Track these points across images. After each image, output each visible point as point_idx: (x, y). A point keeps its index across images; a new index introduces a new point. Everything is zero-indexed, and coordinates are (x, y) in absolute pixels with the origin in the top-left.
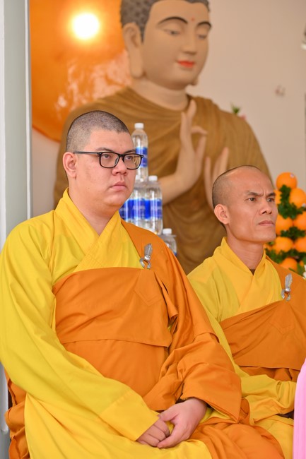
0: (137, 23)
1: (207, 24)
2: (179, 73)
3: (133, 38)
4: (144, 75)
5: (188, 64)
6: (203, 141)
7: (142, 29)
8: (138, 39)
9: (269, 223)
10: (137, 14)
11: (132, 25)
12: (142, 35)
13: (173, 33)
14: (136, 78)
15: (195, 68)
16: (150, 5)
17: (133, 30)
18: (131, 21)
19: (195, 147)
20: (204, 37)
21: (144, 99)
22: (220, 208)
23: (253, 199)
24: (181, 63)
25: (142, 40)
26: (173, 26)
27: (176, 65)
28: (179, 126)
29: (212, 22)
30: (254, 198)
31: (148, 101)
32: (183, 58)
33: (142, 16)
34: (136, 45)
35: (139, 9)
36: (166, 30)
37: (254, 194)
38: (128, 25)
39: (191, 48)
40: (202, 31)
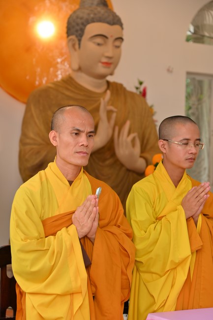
0: (77, 36)
1: (121, 39)
2: (101, 70)
3: (74, 45)
4: (80, 69)
5: (107, 64)
6: (114, 115)
7: (80, 41)
8: (77, 46)
9: (84, 153)
10: (77, 31)
11: (73, 37)
12: (79, 44)
13: (99, 44)
14: (74, 70)
15: (112, 66)
16: (85, 26)
17: (73, 40)
18: (72, 34)
19: (109, 119)
20: (118, 47)
21: (79, 85)
22: (53, 133)
23: (76, 134)
24: (103, 63)
25: (79, 47)
26: (99, 40)
27: (100, 64)
28: (100, 104)
29: (124, 38)
30: (78, 133)
31: (81, 86)
32: (104, 60)
33: (79, 32)
34: (75, 50)
35: (78, 28)
36: (94, 43)
37: (78, 130)
38: (71, 37)
39: (109, 54)
40: (117, 43)
